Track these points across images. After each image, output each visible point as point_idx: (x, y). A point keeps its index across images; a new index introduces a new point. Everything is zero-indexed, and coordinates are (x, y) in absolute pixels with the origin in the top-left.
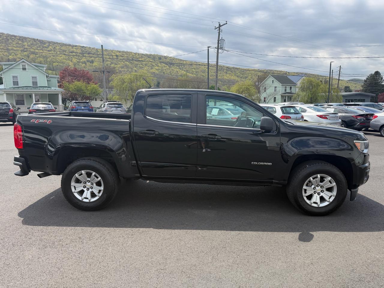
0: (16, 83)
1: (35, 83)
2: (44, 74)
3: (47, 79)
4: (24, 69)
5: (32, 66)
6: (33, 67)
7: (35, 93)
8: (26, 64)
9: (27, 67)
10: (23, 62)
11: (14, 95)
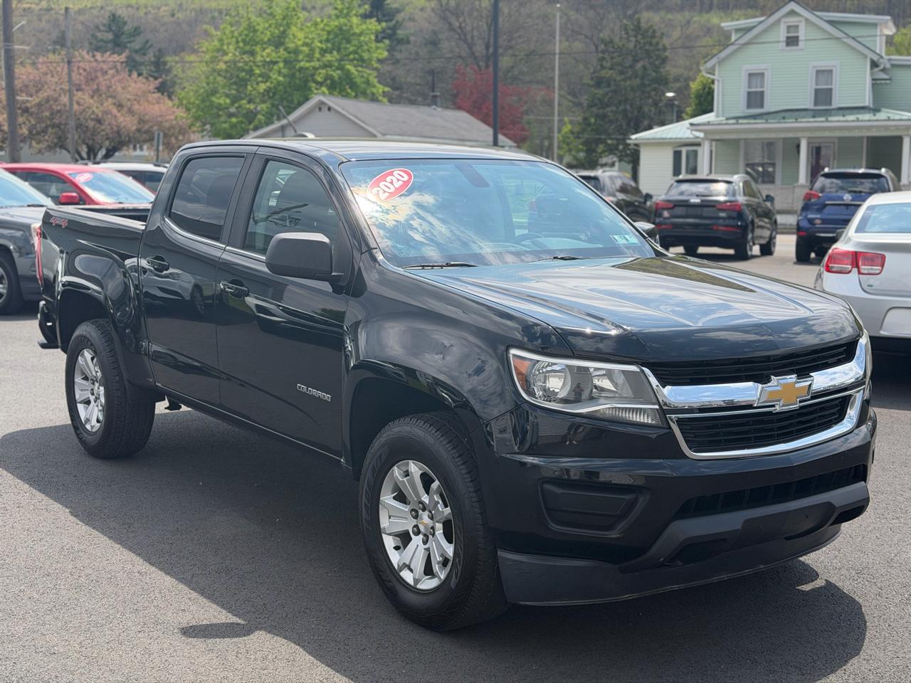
0: (755, 99)
1: (823, 95)
2: (863, 54)
3: (872, 74)
4: (792, 41)
5: (819, 28)
6: (825, 31)
7: (808, 134)
8: (799, 19)
9: (802, 34)
10: (792, 13)
11: (742, 145)
